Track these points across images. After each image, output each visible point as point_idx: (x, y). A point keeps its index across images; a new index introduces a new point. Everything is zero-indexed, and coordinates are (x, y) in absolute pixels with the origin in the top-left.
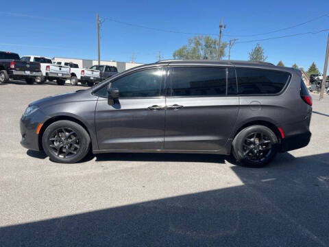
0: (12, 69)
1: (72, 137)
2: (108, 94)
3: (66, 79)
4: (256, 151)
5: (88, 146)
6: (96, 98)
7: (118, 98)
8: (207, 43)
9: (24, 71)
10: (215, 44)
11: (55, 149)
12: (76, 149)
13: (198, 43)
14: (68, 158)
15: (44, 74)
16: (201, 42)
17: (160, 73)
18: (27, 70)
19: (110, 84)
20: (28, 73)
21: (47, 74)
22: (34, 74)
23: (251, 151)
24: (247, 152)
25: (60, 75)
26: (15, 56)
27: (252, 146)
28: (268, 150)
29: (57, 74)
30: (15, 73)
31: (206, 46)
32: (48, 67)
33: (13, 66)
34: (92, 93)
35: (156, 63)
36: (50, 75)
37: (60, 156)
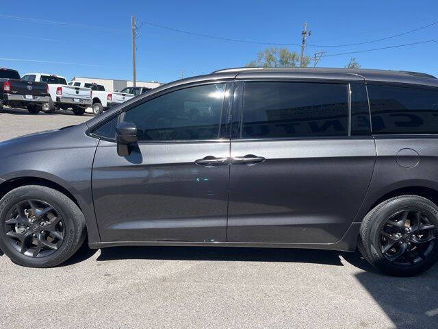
0: (6, 92)
1: (49, 216)
2: (116, 135)
3: (86, 106)
4: (405, 245)
5: (79, 235)
6: (94, 142)
7: (136, 142)
8: (283, 57)
9: (24, 94)
10: (293, 60)
11: (16, 240)
12: (56, 240)
13: (270, 58)
14: (41, 258)
15: (54, 100)
16: (274, 56)
17: (220, 95)
18: (29, 94)
19: (123, 114)
20: (29, 97)
21: (58, 99)
22: (39, 99)
23: (396, 245)
24: (388, 247)
25: (77, 101)
26: (13, 74)
27: (398, 236)
28: (429, 243)
29: (73, 99)
30: (11, 97)
31: (281, 61)
32: (59, 89)
33: (7, 88)
34: (87, 133)
35: (213, 74)
36: (63, 101)
37: (26, 253)
